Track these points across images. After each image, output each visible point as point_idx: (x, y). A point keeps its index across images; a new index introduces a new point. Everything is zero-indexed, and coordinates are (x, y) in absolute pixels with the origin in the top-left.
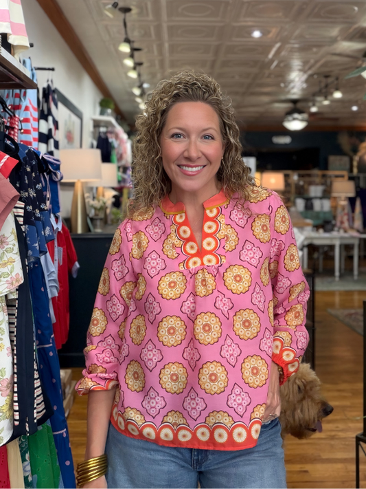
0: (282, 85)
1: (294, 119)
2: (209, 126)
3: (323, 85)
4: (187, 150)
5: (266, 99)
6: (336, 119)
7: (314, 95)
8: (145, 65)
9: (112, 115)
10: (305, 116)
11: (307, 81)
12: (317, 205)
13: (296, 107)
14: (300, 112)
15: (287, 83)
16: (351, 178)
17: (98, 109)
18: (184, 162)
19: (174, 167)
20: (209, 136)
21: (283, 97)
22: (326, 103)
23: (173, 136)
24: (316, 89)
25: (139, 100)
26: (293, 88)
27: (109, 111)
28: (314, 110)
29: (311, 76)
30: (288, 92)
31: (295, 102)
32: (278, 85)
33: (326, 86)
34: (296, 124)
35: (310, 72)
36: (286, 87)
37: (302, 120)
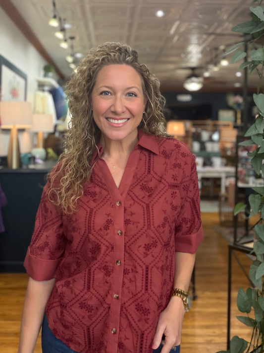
0: (183, 56)
1: (193, 82)
2: (133, 85)
3: (214, 55)
4: (113, 105)
5: (171, 67)
6: (223, 83)
7: (208, 63)
8: (77, 39)
9: (53, 77)
10: (201, 79)
11: (202, 52)
12: (210, 147)
13: (194, 73)
14: (197, 76)
15: (187, 54)
16: (235, 127)
17: (42, 72)
18: (111, 115)
19: (103, 119)
20: (133, 94)
21: (184, 65)
22: (216, 69)
23: (101, 93)
24: (208, 59)
25: (73, 66)
26: (191, 58)
27: (51, 74)
28: (207, 74)
29: (204, 49)
30: (188, 61)
31: (193, 69)
32: (179, 55)
33: (216, 56)
34: (194, 86)
35: (204, 46)
36: (186, 57)
37: (199, 83)
